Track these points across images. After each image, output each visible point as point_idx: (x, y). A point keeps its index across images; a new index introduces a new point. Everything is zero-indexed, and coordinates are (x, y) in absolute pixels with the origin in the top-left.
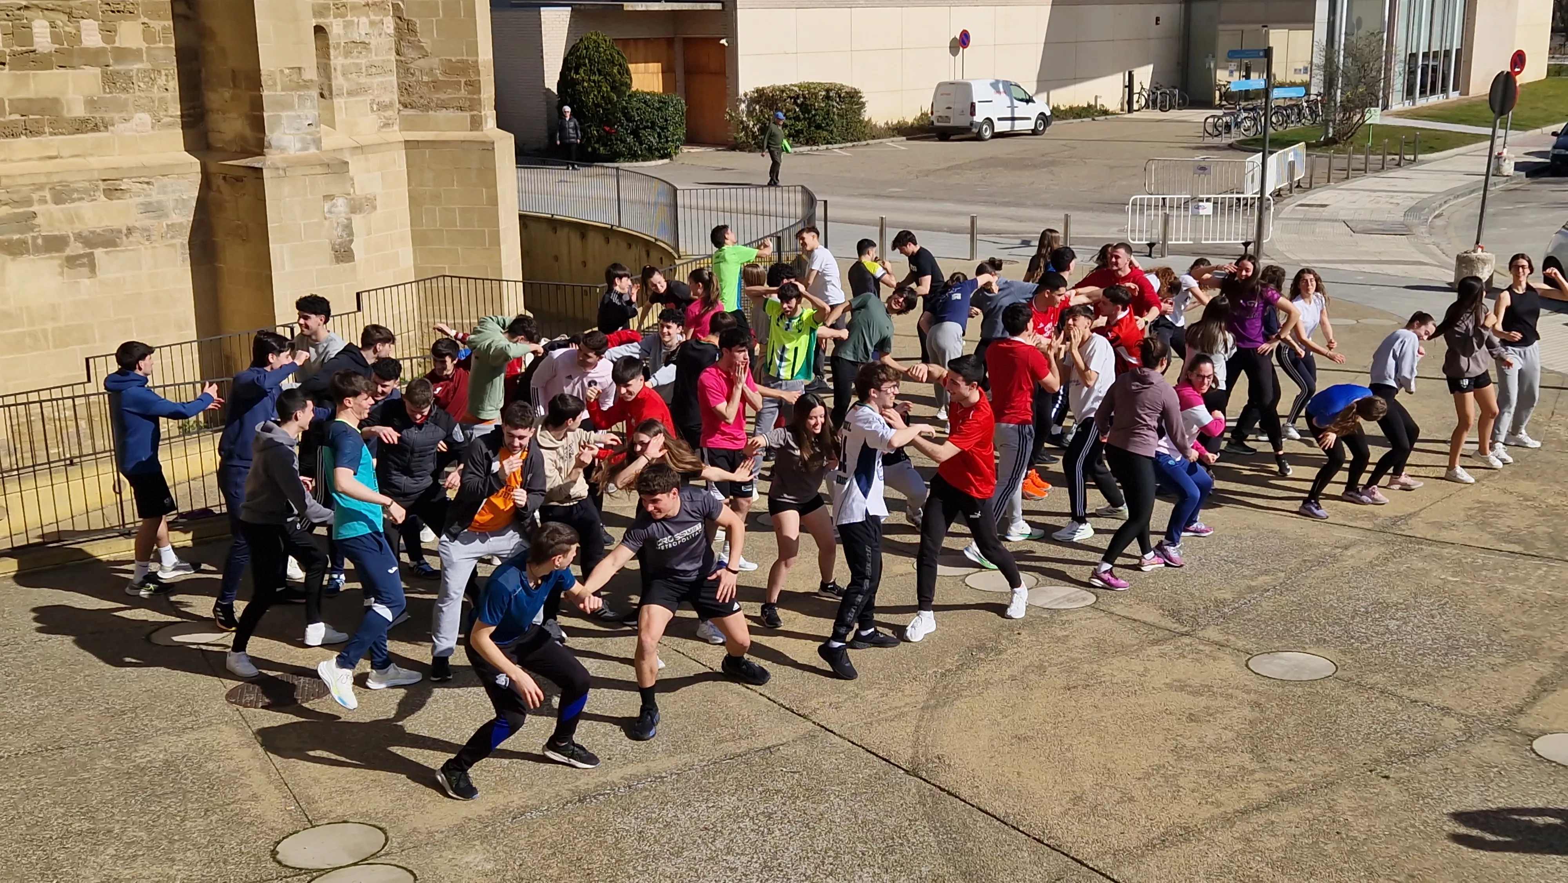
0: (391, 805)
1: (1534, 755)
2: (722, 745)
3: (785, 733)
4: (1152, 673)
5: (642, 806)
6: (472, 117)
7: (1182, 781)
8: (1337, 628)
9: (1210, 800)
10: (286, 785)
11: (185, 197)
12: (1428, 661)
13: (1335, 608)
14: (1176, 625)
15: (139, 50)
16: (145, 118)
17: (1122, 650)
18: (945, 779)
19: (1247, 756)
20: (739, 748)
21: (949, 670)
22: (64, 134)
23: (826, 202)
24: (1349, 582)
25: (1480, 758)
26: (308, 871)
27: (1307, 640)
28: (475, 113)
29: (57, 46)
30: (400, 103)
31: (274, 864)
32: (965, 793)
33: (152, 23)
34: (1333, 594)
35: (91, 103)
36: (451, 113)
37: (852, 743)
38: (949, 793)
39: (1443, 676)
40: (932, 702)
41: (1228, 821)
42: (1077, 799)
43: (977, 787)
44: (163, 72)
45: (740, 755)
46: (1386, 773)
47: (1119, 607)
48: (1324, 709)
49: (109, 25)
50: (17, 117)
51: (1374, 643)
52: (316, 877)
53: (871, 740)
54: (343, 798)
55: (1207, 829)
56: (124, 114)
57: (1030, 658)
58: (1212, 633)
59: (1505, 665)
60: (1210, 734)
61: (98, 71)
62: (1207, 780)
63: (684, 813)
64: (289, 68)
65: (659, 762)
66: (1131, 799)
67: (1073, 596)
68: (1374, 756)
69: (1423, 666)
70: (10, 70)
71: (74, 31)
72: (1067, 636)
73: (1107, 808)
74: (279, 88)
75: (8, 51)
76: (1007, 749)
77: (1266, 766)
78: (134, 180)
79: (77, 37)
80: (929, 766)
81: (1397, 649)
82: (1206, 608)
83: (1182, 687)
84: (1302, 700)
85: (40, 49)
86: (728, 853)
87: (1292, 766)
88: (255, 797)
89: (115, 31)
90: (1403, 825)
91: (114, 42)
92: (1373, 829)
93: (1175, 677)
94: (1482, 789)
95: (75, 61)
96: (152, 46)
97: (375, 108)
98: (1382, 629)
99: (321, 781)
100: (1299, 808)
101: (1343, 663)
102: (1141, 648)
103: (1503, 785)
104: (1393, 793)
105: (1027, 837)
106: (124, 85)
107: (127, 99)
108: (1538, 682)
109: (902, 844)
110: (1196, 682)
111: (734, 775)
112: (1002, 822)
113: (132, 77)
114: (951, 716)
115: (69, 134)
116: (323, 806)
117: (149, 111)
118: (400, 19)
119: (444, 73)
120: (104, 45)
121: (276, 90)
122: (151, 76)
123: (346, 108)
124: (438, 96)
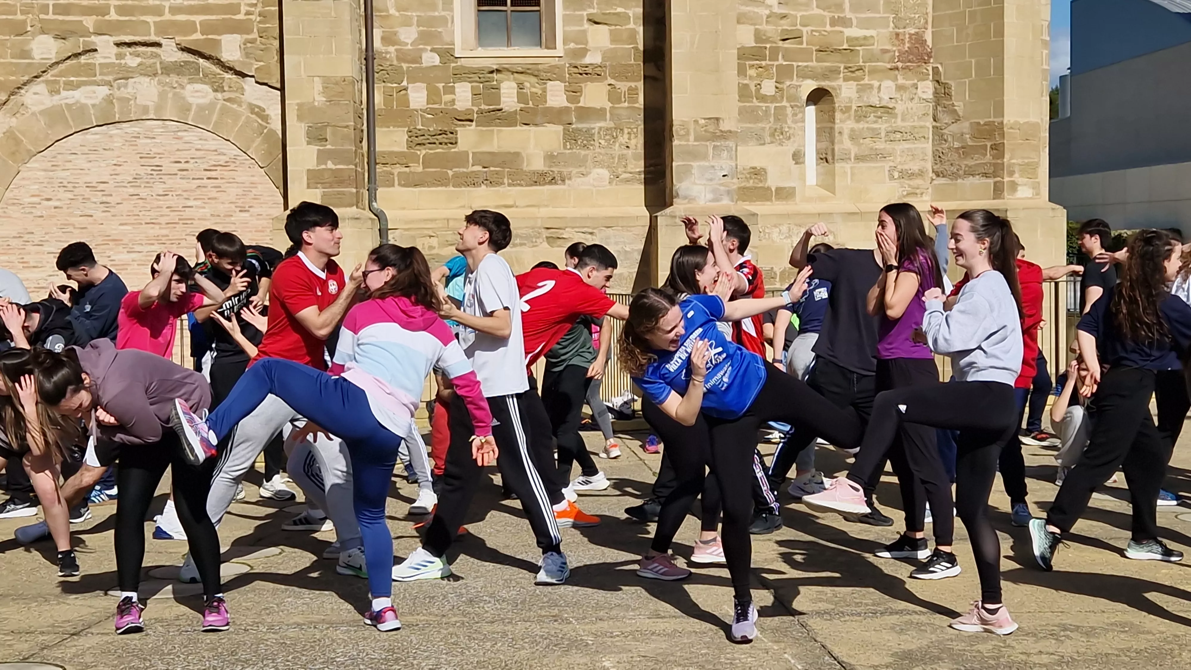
6: (995, 183)
11: (627, 249)
15: (603, 110)
16: (605, 173)
22: (522, 186)
28: (999, 179)
29: (522, 105)
30: (933, 172)
33: (618, 84)
35: (550, 158)
36: (977, 180)
44: (626, 131)
49: (575, 87)
50: (478, 168)
56: (582, 169)
61: (560, 128)
64: (705, 119)
70: (477, 126)
71: (540, 92)
74: (692, 138)
75: (476, 109)
78: (577, 230)
79: (543, 97)
85: (506, 109)
89: (581, 92)
91: (579, 102)
95: (538, 119)
96: (617, 106)
97: (896, 175)
106: (585, 142)
107: (586, 156)
113: (593, 134)
115: (527, 186)
117: (608, 167)
118: (938, 82)
119: (973, 137)
120: (569, 105)
121: (688, 140)
122: (612, 134)
123: (852, 174)
124: (966, 162)
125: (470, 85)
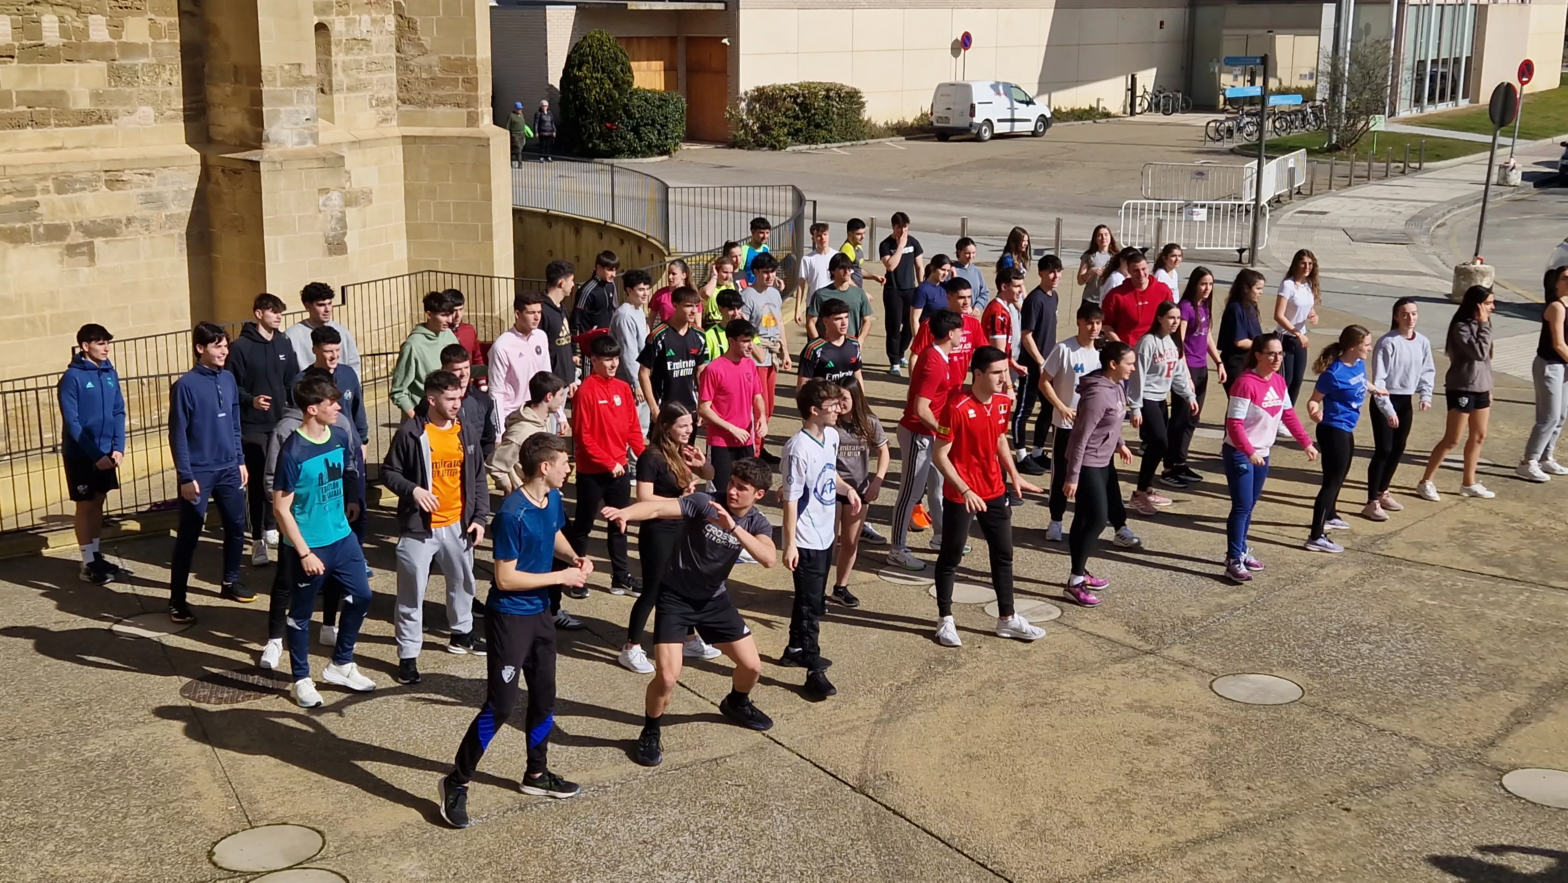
0: (332, 807)
1: (1502, 791)
2: (669, 755)
3: (733, 745)
4: (1113, 692)
5: (583, 816)
6: (469, 113)
7: (1134, 807)
8: (1306, 650)
9: (1162, 828)
10: (230, 783)
11: (184, 189)
12: (1399, 688)
13: (1306, 630)
14: (1141, 643)
15: (145, 46)
16: (148, 111)
17: (1083, 667)
18: (892, 797)
19: (1204, 783)
20: (686, 759)
21: (905, 684)
22: (69, 126)
23: (815, 202)
24: (1323, 603)
25: (1446, 793)
26: (243, 874)
27: (1275, 663)
28: (472, 109)
29: (65, 40)
30: (399, 98)
31: (210, 866)
32: (910, 813)
33: (159, 19)
34: (1305, 615)
35: (96, 96)
36: (448, 109)
37: (801, 757)
38: (895, 812)
39: (1413, 704)
40: (886, 716)
41: (1179, 850)
42: (1025, 823)
43: (924, 807)
44: (168, 67)
45: (686, 766)
46: (1347, 805)
47: (1084, 622)
48: (1288, 735)
49: (116, 21)
50: (23, 108)
51: (1344, 667)
52: (250, 880)
53: (820, 754)
54: (285, 799)
55: (1156, 859)
56: (128, 108)
57: (989, 673)
58: (1178, 652)
59: (1479, 695)
60: (1167, 757)
61: (104, 65)
62: (1160, 806)
63: (624, 825)
64: (289, 65)
65: (603, 771)
66: (1081, 824)
67: (1037, 610)
68: (1336, 786)
69: (1393, 693)
70: (19, 63)
71: (82, 26)
72: (1028, 651)
73: (1055, 833)
74: (278, 83)
75: (17, 44)
76: (957, 768)
77: (1223, 793)
78: (136, 171)
79: (85, 32)
80: (877, 783)
81: (1368, 674)
82: (1173, 626)
83: (1142, 707)
84: (1265, 726)
85: (48, 43)
86: (665, 868)
87: (1250, 795)
88: (198, 796)
89: (123, 27)
90: (1361, 861)
91: (121, 37)
92: (1329, 864)
93: (1137, 697)
94: (1446, 825)
95: (82, 55)
96: (158, 41)
97: (374, 103)
98: (1353, 653)
99: (265, 780)
100: (1254, 840)
101: (1311, 687)
102: (1103, 665)
103: (1468, 821)
104: (1353, 826)
105: (970, 861)
106: (129, 79)
107: (131, 93)
108: (1512, 714)
109: (842, 865)
110: (1157, 703)
111: (678, 786)
112: (947, 844)
113: (136, 71)
114: (903, 731)
115: (74, 126)
116: (264, 807)
117: (153, 104)
118: (401, 17)
119: (443, 70)
120: (111, 40)
121: (275, 86)
122: (155, 70)
123: (346, 104)
124: (436, 92)
125: (8, 18)
